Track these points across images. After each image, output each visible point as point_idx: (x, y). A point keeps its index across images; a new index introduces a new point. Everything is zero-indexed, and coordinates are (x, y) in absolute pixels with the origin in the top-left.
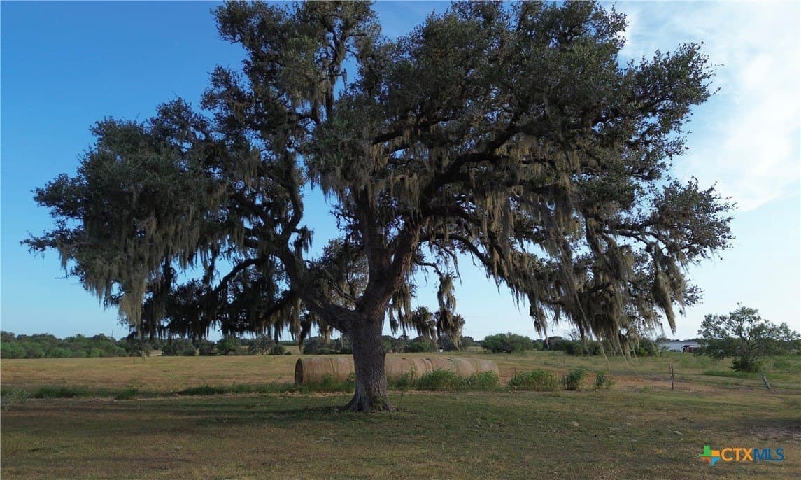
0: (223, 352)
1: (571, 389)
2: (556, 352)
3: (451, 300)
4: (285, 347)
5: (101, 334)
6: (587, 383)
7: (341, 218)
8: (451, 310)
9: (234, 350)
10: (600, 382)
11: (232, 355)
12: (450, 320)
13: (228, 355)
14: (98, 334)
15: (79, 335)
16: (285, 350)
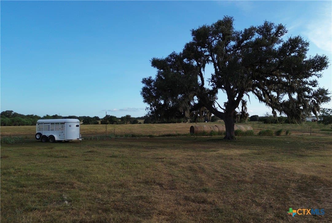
0: (111, 122)
1: (278, 135)
2: (260, 122)
3: (246, 108)
4: (138, 120)
5: (56, 115)
6: (283, 133)
7: (211, 82)
8: (246, 111)
9: (116, 122)
10: (287, 133)
11: (115, 124)
12: (245, 114)
13: (113, 124)
14: (55, 115)
15: (47, 115)
16: (138, 121)
